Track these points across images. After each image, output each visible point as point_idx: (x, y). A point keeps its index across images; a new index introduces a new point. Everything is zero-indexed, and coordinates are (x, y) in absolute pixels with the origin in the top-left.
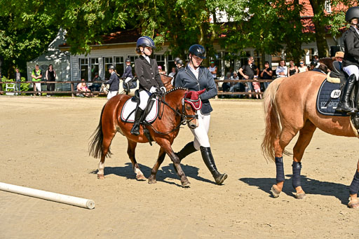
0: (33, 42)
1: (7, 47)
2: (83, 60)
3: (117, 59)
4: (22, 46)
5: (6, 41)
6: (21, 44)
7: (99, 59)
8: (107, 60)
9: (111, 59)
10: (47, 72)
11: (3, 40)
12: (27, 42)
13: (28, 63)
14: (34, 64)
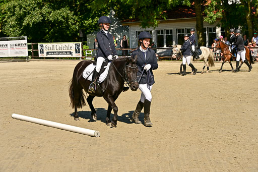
0: (95, 20)
1: (75, 24)
2: (139, 33)
3: (167, 32)
4: (87, 23)
5: (74, 19)
6: (86, 21)
7: (153, 31)
8: (158, 32)
9: (162, 31)
10: (122, 41)
11: (72, 18)
12: (90, 21)
13: (87, 36)
14: (92, 36)
